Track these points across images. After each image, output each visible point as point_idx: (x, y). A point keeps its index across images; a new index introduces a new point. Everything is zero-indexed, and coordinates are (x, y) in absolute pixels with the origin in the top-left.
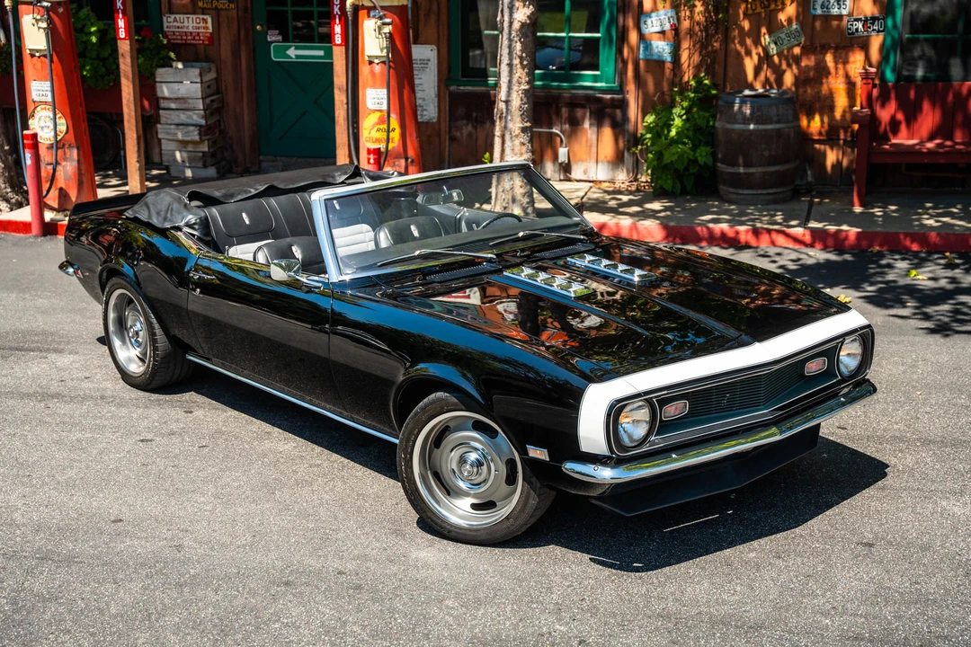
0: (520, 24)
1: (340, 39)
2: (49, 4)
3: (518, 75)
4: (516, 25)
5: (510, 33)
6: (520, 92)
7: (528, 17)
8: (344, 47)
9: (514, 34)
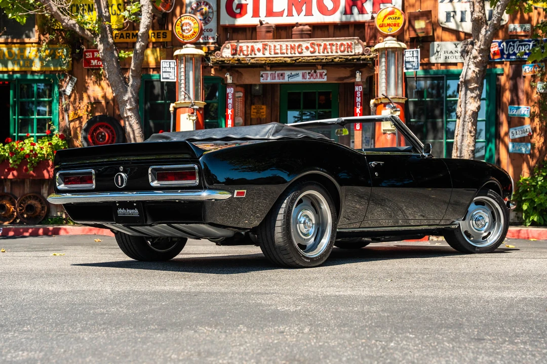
0: (472, 112)
1: (359, 127)
2: (198, 107)
3: (468, 141)
4: (469, 113)
5: (465, 117)
6: (469, 151)
7: (477, 108)
8: (361, 131)
9: (467, 117)
